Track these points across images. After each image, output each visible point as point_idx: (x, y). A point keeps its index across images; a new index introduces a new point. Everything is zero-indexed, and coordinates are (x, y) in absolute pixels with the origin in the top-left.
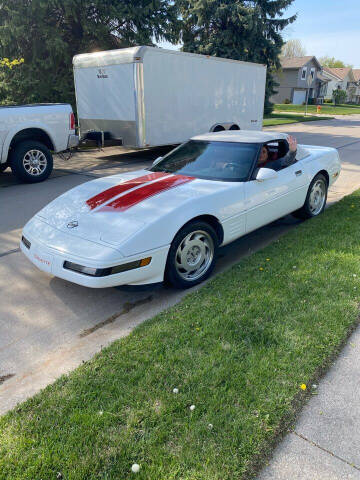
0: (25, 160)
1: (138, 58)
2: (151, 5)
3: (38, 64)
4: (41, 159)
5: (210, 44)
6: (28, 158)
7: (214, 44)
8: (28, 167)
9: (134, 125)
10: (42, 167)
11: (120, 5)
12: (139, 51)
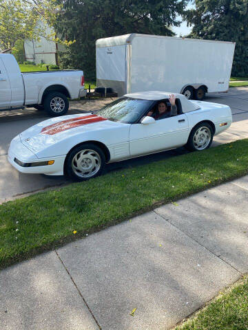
0: (51, 103)
1: (128, 42)
2: (161, 3)
3: (88, 44)
4: (62, 103)
5: (212, 26)
6: (53, 102)
7: (215, 26)
8: (53, 107)
9: (124, 84)
10: (62, 108)
11: (140, 5)
12: (130, 38)
